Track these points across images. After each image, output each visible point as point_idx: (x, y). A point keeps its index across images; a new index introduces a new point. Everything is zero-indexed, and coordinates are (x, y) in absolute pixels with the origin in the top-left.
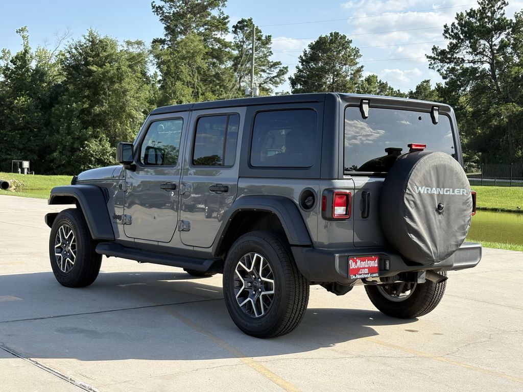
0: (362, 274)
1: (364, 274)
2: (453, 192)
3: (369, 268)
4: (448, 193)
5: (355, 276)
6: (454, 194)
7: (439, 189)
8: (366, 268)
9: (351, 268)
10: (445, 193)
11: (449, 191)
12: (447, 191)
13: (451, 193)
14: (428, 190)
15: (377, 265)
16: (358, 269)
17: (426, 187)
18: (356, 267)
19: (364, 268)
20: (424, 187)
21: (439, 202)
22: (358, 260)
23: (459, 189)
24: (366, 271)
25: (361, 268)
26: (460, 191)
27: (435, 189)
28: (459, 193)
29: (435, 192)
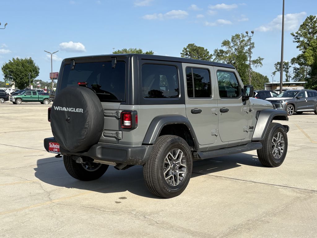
0: (54, 151)
2: (75, 110)
4: (73, 111)
5: (51, 151)
6: (76, 111)
7: (68, 108)
8: (56, 148)
9: (50, 147)
10: (71, 111)
11: (73, 109)
12: (72, 110)
13: (74, 111)
14: (61, 108)
20: (59, 107)
21: (68, 116)
22: (53, 144)
23: (79, 109)
26: (79, 110)
27: (65, 108)
28: (79, 111)
29: (65, 110)
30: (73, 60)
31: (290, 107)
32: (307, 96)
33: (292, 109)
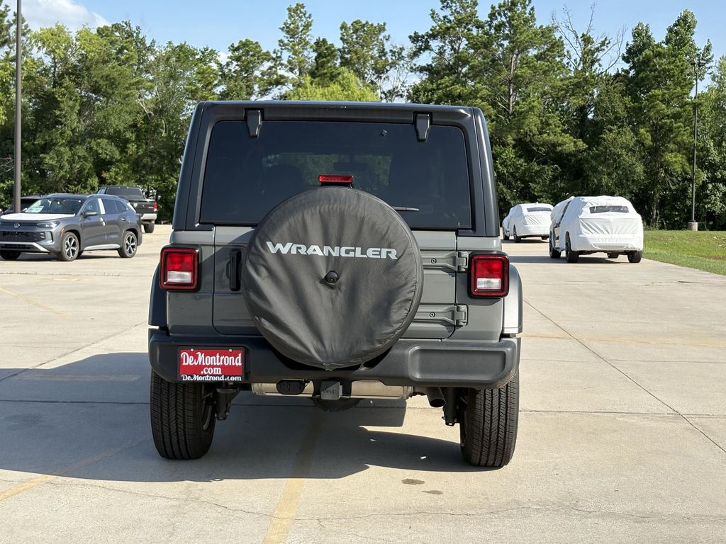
0: (206, 375)
1: (213, 375)
2: (364, 252)
3: (223, 367)
4: (352, 254)
5: (192, 377)
6: (365, 256)
7: (329, 248)
8: (217, 366)
9: (184, 364)
10: (344, 255)
11: (354, 251)
12: (347, 252)
13: (359, 255)
14: (299, 248)
15: (240, 364)
16: (201, 367)
17: (295, 243)
18: (196, 364)
19: (213, 366)
20: (289, 244)
21: (330, 269)
22: (199, 353)
23: (377, 250)
24: (218, 371)
25: (206, 366)
26: (380, 252)
27: (317, 248)
28: (380, 254)
29: (319, 252)
30: (257, 109)
31: (70, 240)
32: (103, 211)
33: (74, 245)
